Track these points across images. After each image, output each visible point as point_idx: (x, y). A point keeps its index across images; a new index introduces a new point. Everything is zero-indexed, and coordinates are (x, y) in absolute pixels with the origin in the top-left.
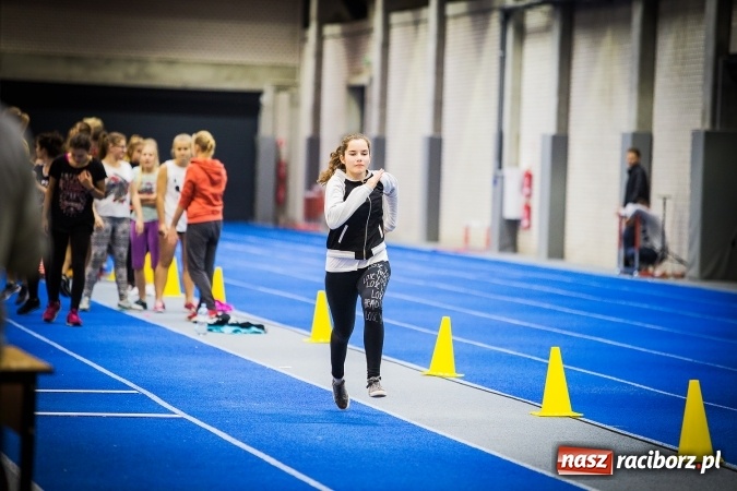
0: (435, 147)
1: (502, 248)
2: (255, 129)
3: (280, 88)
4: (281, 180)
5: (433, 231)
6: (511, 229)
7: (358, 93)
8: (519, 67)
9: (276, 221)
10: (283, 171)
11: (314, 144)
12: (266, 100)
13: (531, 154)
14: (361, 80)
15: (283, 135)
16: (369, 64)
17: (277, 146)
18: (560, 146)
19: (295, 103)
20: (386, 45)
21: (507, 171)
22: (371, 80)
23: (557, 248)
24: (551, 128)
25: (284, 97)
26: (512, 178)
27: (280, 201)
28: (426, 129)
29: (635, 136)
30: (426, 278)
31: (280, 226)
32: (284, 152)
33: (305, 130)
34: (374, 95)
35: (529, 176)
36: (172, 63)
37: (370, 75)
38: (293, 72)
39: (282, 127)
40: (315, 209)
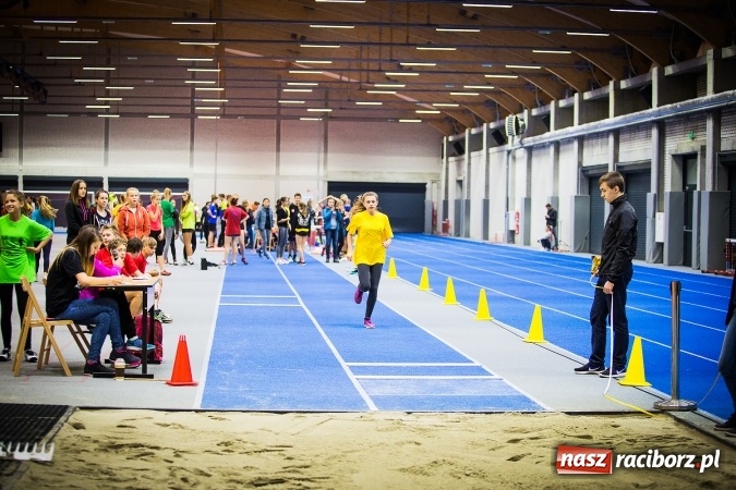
0: (486, 203)
1: (509, 242)
2: (424, 198)
3: (433, 182)
4: (434, 217)
5: (486, 236)
6: (512, 234)
7: (460, 182)
8: (514, 172)
9: (432, 233)
10: (435, 214)
11: (446, 203)
12: (428, 186)
13: (518, 206)
14: (460, 178)
15: (435, 200)
16: (464, 171)
17: (433, 204)
18: (528, 202)
19: (439, 188)
20: (469, 164)
21: (510, 212)
23: (527, 242)
24: (525, 196)
25: (435, 185)
26: (512, 214)
27: (434, 225)
28: (484, 197)
29: (552, 198)
30: (470, 254)
31: (433, 235)
32: (435, 206)
33: (443, 198)
34: (465, 183)
35: (518, 214)
36: (392, 172)
37: (464, 177)
38: (439, 175)
39: (433, 196)
40: (446, 228)
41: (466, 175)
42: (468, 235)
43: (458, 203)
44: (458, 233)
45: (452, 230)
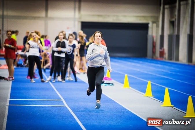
0: (191, 37)
2: (147, 33)
3: (153, 22)
4: (154, 46)
7: (172, 23)
9: (153, 57)
10: (154, 44)
11: (162, 37)
12: (150, 25)
15: (154, 35)
16: (175, 15)
17: (153, 38)
19: (158, 26)
20: (179, 10)
22: (175, 19)
25: (155, 25)
27: (154, 52)
31: (153, 59)
32: (155, 39)
34: (176, 24)
36: (125, 16)
38: (158, 18)
39: (154, 32)
40: (162, 54)
41: (177, 17)
42: (177, 59)
43: (170, 37)
44: (170, 58)
45: (166, 55)
